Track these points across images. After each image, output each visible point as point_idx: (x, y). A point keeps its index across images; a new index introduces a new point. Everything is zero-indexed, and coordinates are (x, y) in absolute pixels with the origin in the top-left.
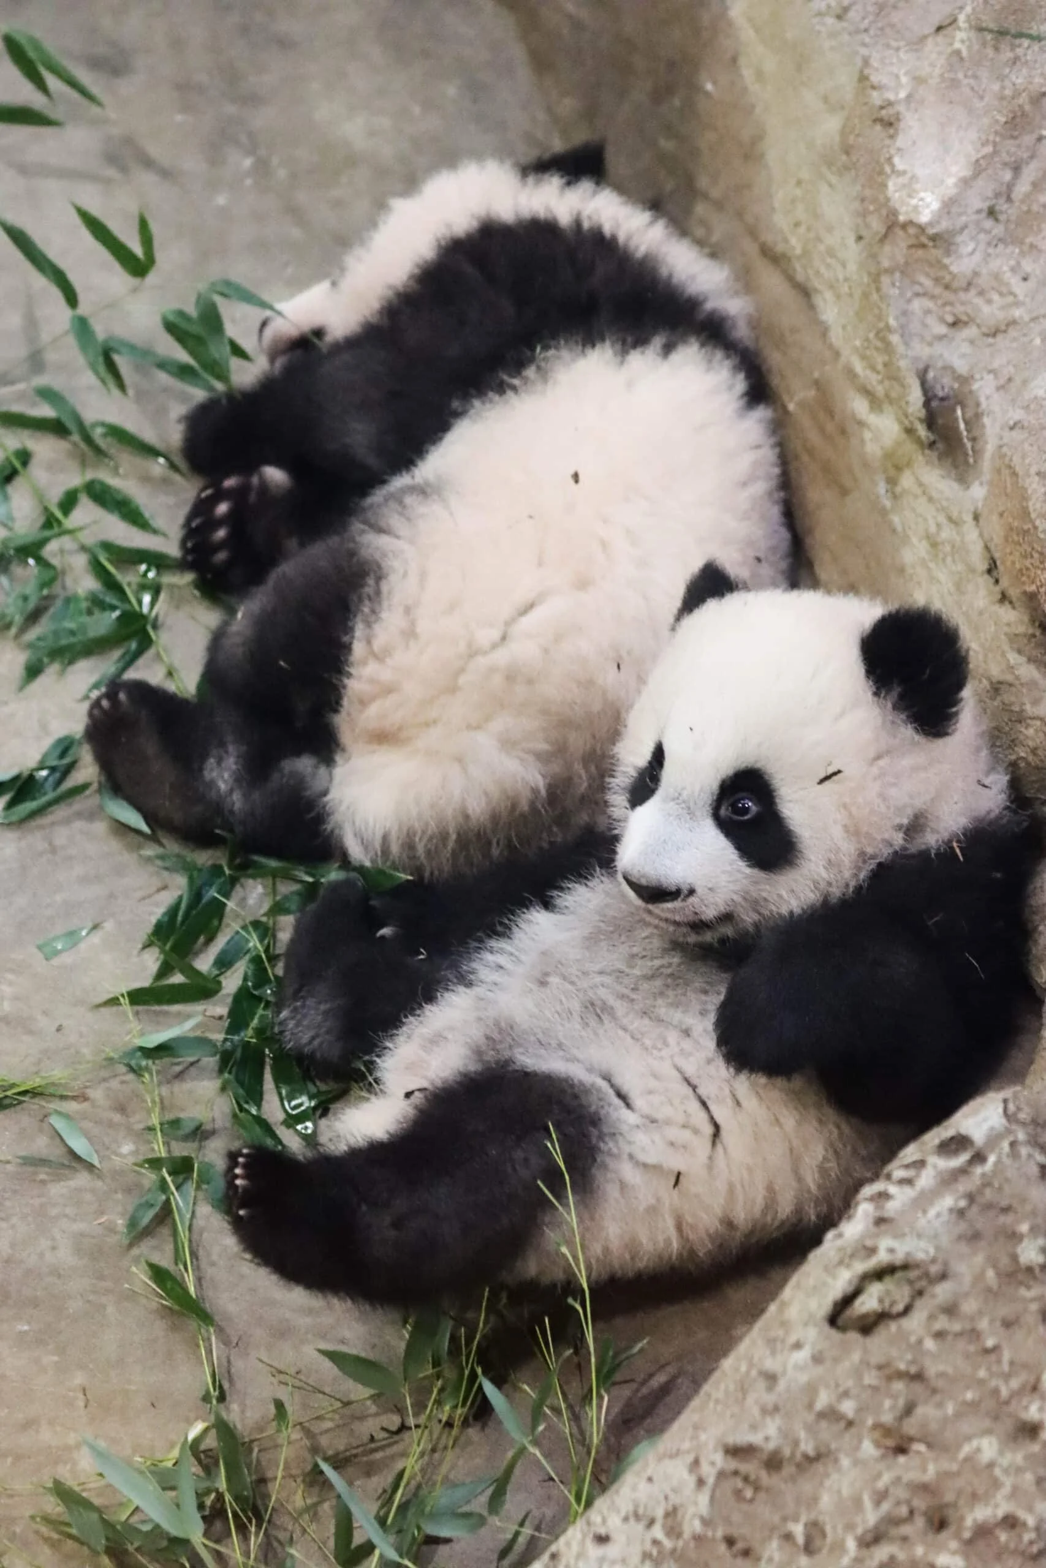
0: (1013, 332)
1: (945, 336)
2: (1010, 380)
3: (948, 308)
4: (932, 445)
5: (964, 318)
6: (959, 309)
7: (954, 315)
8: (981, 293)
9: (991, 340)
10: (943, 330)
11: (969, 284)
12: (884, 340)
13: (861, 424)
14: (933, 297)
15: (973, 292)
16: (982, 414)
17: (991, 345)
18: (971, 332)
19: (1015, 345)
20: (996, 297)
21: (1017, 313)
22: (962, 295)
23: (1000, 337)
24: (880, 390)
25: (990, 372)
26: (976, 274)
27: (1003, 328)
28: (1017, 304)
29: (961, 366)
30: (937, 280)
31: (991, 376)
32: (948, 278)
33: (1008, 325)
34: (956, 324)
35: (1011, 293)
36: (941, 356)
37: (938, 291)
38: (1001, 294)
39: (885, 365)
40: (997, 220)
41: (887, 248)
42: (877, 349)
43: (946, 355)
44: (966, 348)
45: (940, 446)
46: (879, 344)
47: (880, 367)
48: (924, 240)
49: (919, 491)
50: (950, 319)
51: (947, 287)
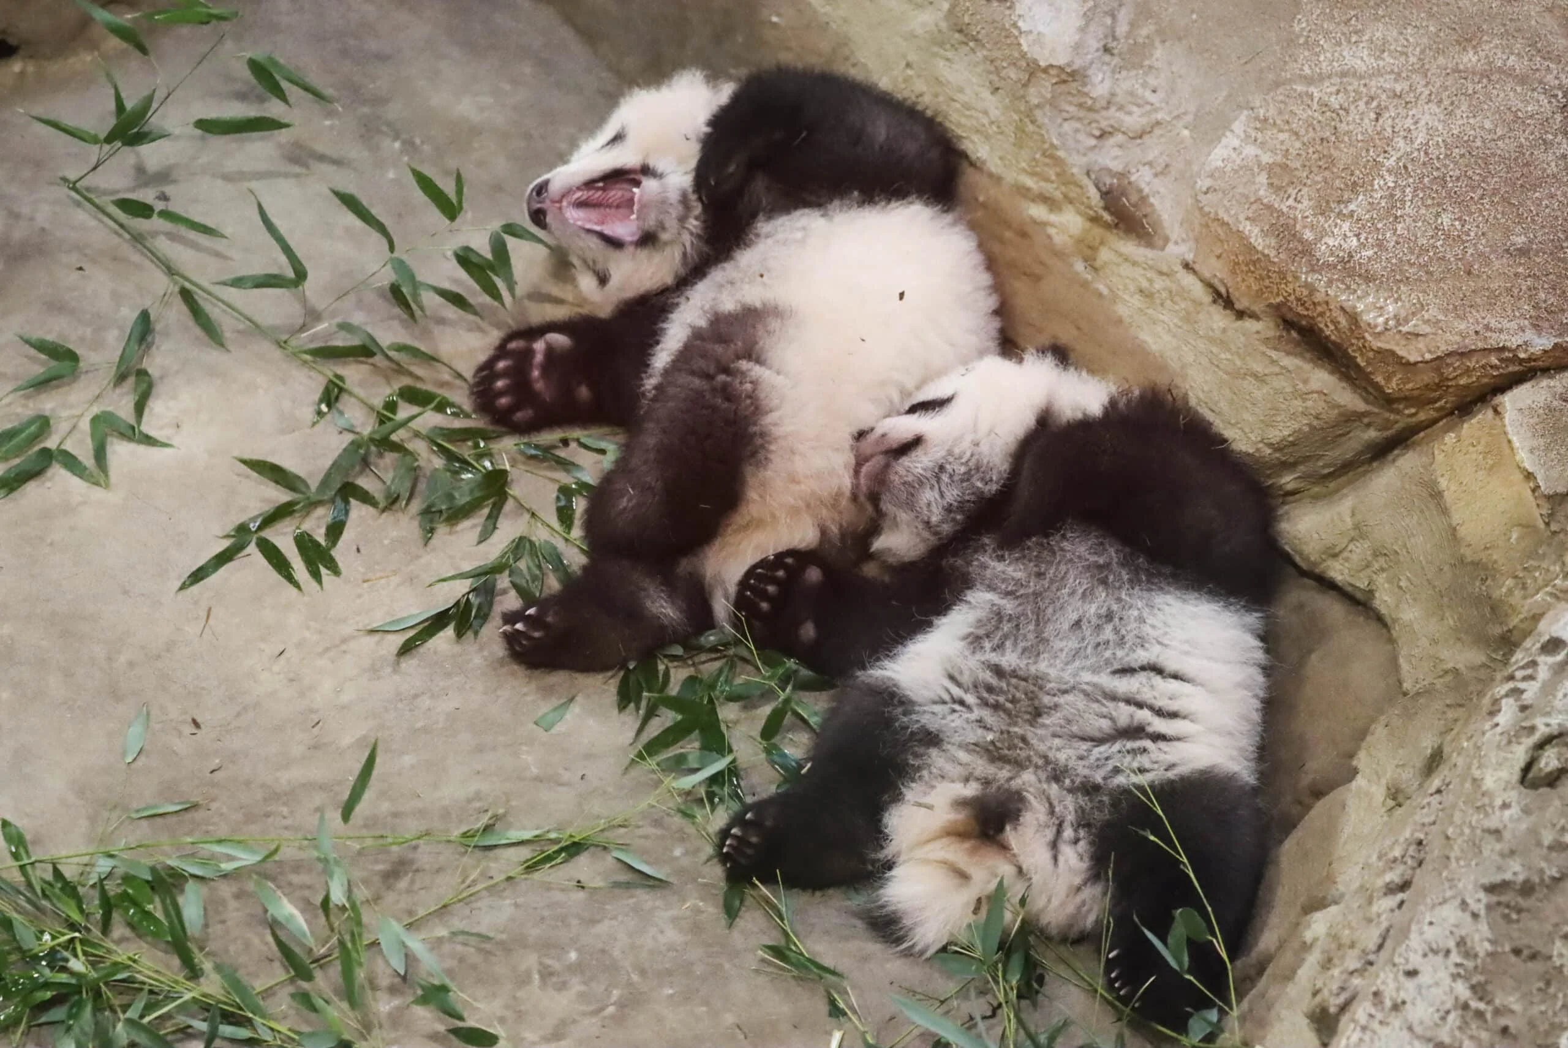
0: (1158, 131)
1: (1095, 147)
2: (1167, 166)
3: (1094, 125)
4: (1116, 226)
5: (1110, 130)
6: (1104, 124)
7: (1101, 129)
8: (1121, 108)
9: (1139, 141)
10: (1093, 142)
11: (1109, 103)
12: (1052, 156)
13: (1044, 224)
14: (1079, 119)
15: (1113, 109)
16: (1148, 196)
17: (1139, 145)
18: (1119, 138)
19: (1163, 140)
20: (1135, 109)
21: (1159, 116)
22: (1104, 113)
23: (1146, 138)
24: (1058, 195)
25: (1145, 164)
26: (1113, 95)
27: (1148, 129)
28: (1156, 110)
29: (1117, 166)
30: (1080, 105)
31: (1147, 167)
32: (1090, 102)
33: (1152, 127)
34: (1103, 135)
35: (1148, 103)
36: (1096, 162)
37: (1082, 114)
38: (1139, 106)
39: (1058, 175)
40: (1112, 55)
41: (1032, 90)
42: (1047, 165)
43: (1100, 160)
44: (1116, 152)
45: (1121, 225)
46: (1047, 160)
47: (1053, 178)
48: (1064, 77)
49: (1120, 260)
50: (1097, 133)
51: (1090, 109)
